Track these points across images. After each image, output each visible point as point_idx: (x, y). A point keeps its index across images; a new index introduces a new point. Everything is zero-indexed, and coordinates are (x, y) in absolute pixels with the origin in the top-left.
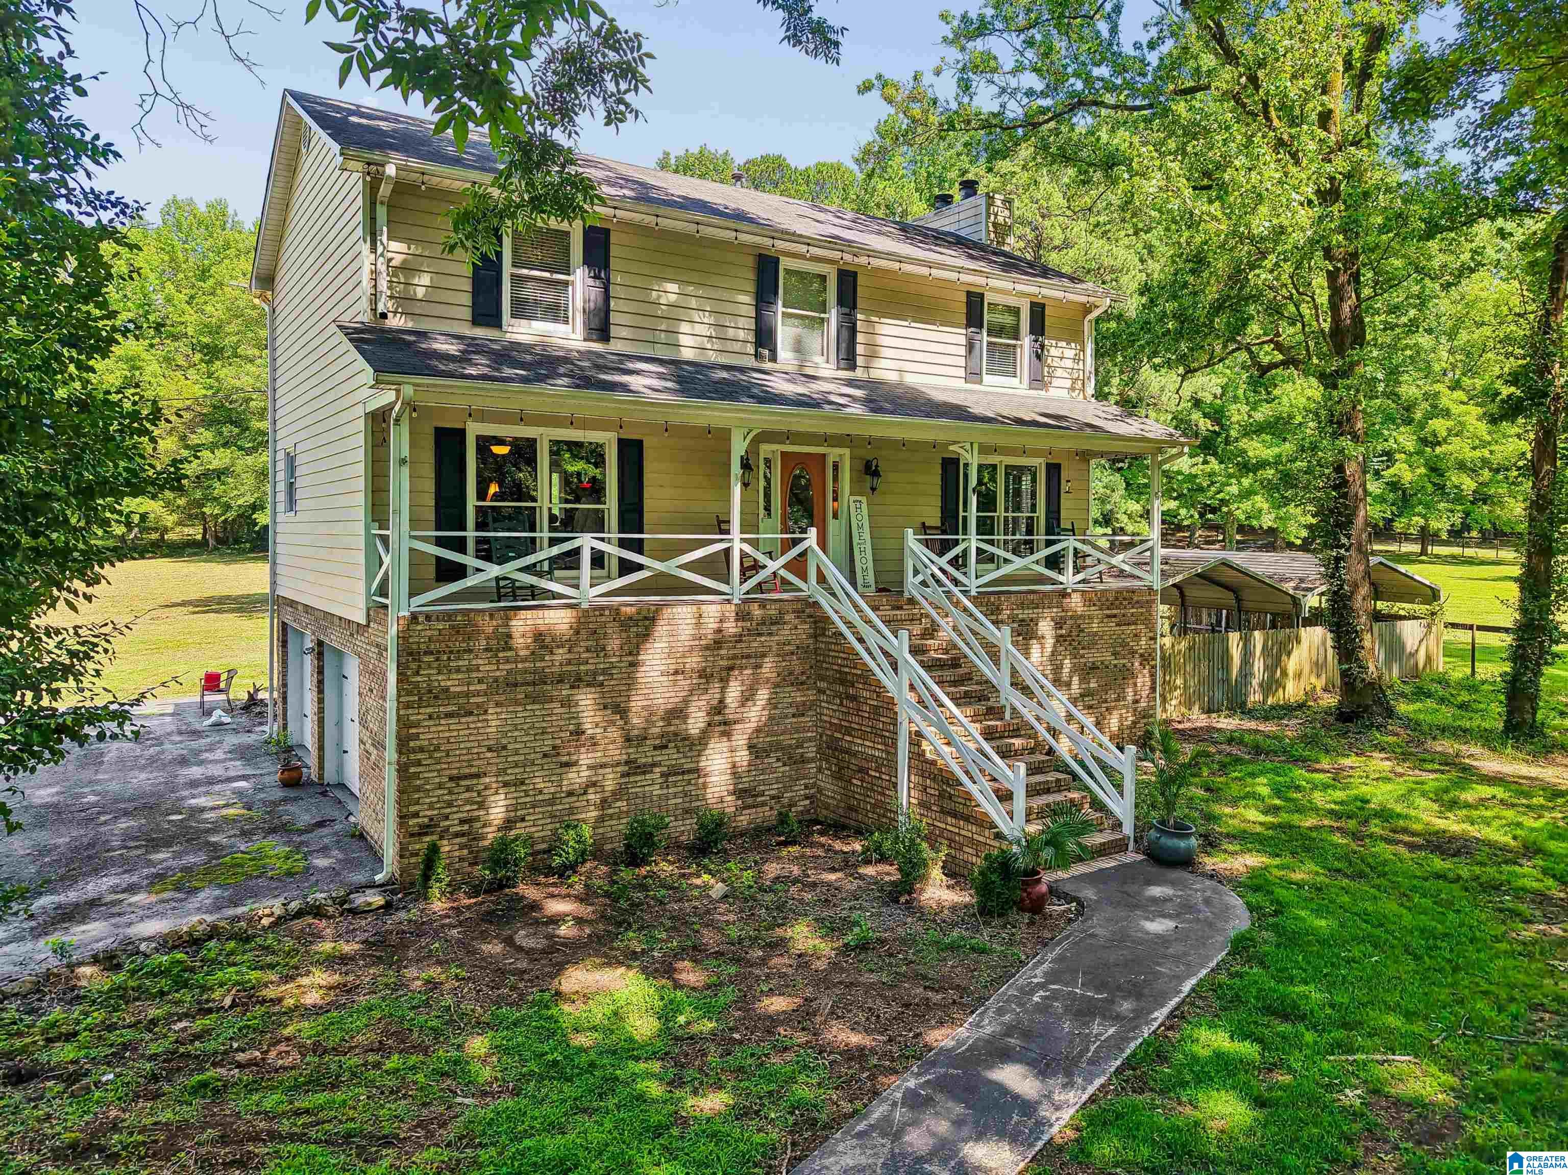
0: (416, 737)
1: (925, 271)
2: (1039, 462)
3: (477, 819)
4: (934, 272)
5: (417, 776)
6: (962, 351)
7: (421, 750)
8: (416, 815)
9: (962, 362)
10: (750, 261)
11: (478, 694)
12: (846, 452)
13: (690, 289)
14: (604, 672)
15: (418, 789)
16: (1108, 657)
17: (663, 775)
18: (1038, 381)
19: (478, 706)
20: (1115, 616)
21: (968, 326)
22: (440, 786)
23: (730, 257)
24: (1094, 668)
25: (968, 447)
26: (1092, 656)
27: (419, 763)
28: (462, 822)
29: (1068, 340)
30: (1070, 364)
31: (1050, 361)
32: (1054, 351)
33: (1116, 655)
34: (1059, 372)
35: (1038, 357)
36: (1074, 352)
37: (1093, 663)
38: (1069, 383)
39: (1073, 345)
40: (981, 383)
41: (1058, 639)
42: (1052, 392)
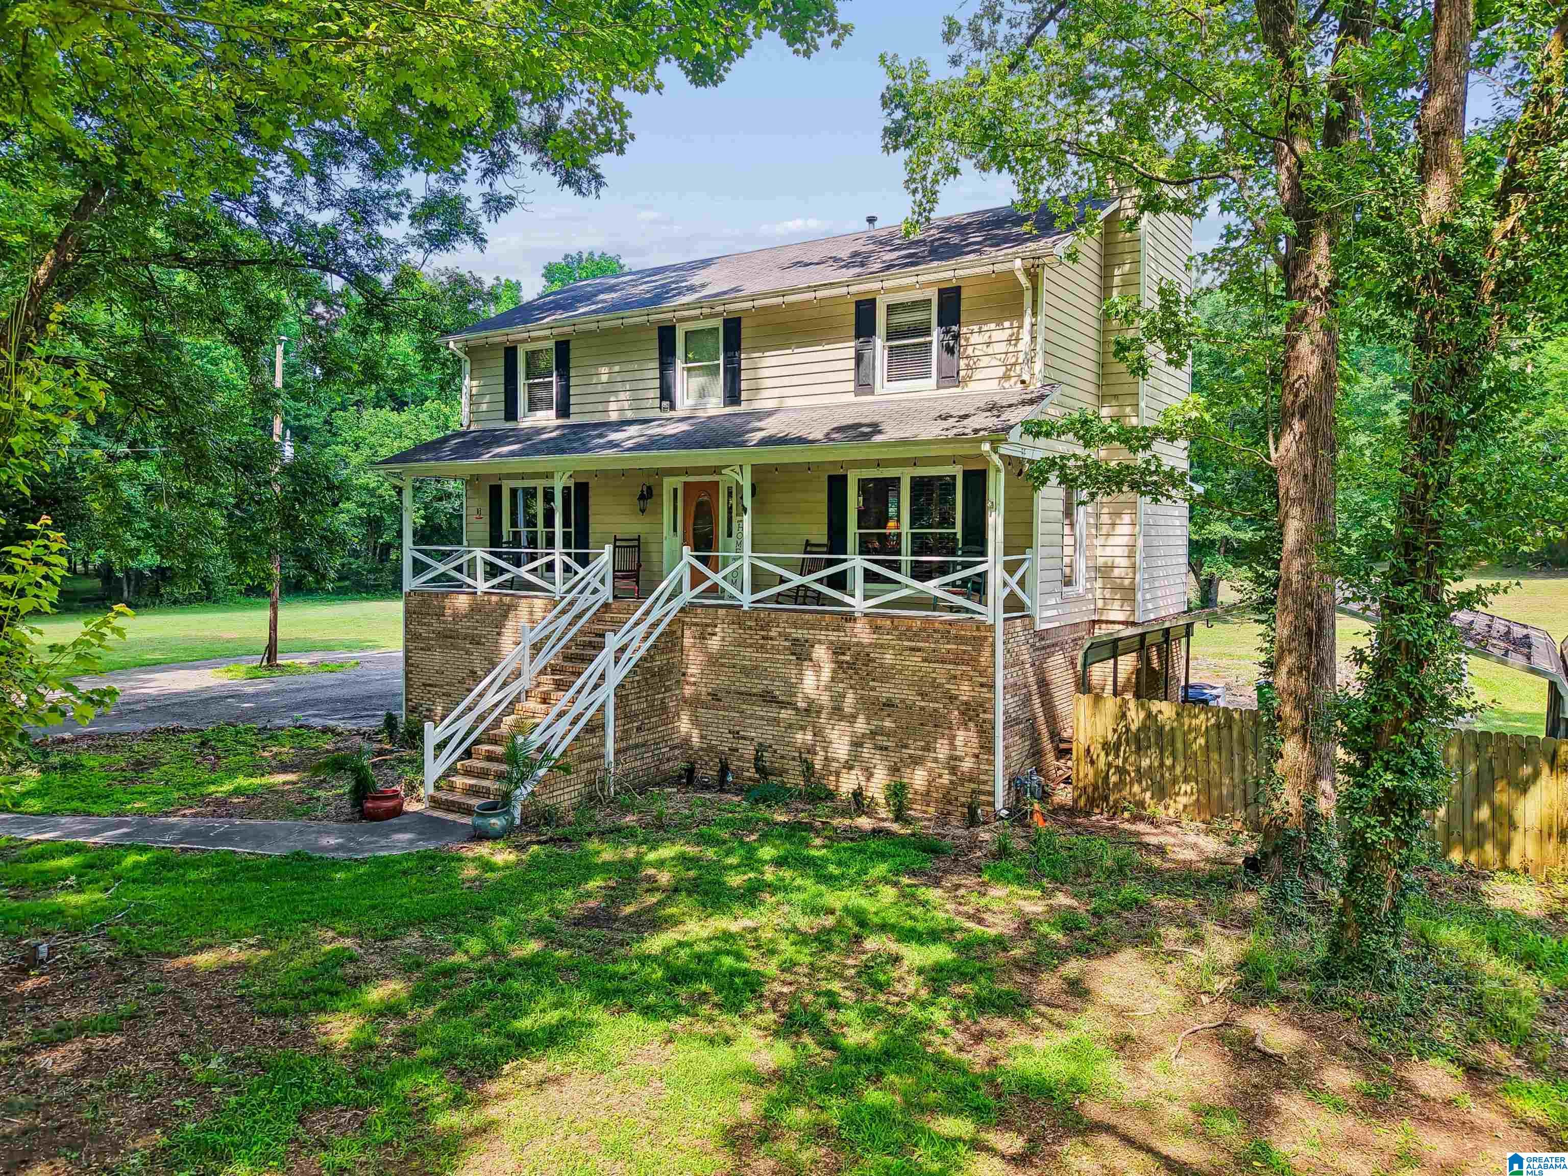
0: (411, 658)
1: (809, 296)
2: (957, 471)
5: (410, 679)
6: (852, 364)
7: (413, 665)
8: (411, 700)
9: (851, 375)
10: (655, 334)
11: (432, 639)
13: (617, 368)
14: (485, 636)
15: (411, 686)
16: (912, 696)
18: (950, 377)
19: (433, 646)
21: (857, 337)
22: (419, 687)
24: (889, 704)
26: (885, 692)
29: (999, 321)
30: (1002, 347)
31: (970, 351)
32: (975, 338)
33: (922, 695)
34: (985, 361)
35: (950, 350)
36: (1009, 332)
37: (889, 699)
38: (1000, 371)
39: (1007, 324)
40: (872, 393)
41: (840, 664)
42: (972, 387)
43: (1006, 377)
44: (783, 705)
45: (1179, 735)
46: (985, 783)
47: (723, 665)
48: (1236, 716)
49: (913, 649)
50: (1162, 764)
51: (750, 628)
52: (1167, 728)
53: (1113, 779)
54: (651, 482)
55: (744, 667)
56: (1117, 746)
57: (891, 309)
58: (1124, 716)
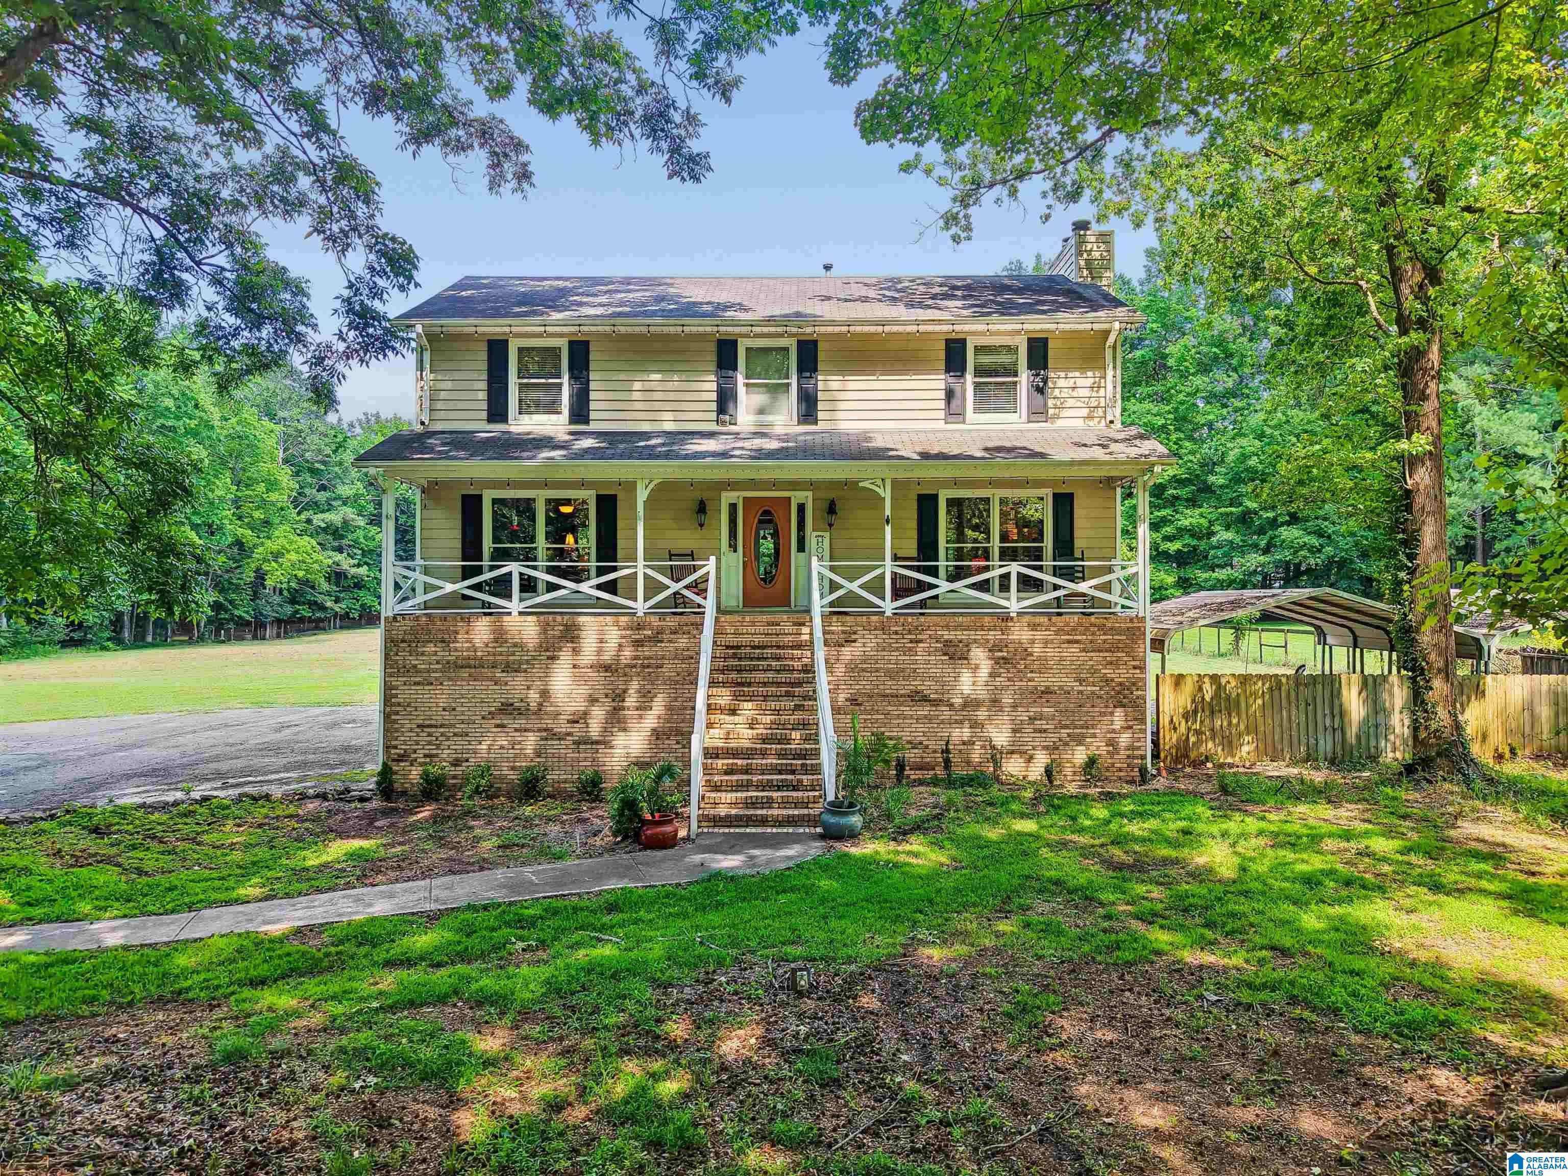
0: (396, 696)
1: (880, 329)
3: (436, 755)
4: (887, 329)
5: (395, 721)
6: (942, 394)
7: (399, 704)
8: (396, 747)
9: (942, 405)
11: (435, 671)
12: (810, 494)
14: (527, 662)
15: (397, 730)
16: (1070, 683)
17: (575, 743)
18: (1038, 413)
19: (436, 679)
20: (1077, 642)
21: (947, 371)
22: (411, 730)
23: (693, 346)
24: (1048, 691)
25: (879, 482)
26: (1041, 681)
27: (397, 713)
28: (426, 756)
29: (1083, 370)
30: (1086, 392)
31: (1057, 392)
32: (1061, 383)
33: (1081, 681)
34: (1070, 402)
35: (1040, 390)
36: (1092, 380)
37: (1047, 687)
38: (1085, 412)
39: (1090, 374)
40: (964, 422)
41: (997, 661)
42: (1060, 423)
43: (1090, 417)
44: (936, 703)
45: (1242, 699)
46: (1138, 748)
47: (864, 670)
48: (1284, 680)
49: (1069, 642)
50: (1230, 724)
51: (896, 633)
52: (1234, 695)
53: (1193, 739)
54: (705, 495)
55: (888, 670)
56: (1195, 712)
57: (978, 350)
58: (1200, 689)
